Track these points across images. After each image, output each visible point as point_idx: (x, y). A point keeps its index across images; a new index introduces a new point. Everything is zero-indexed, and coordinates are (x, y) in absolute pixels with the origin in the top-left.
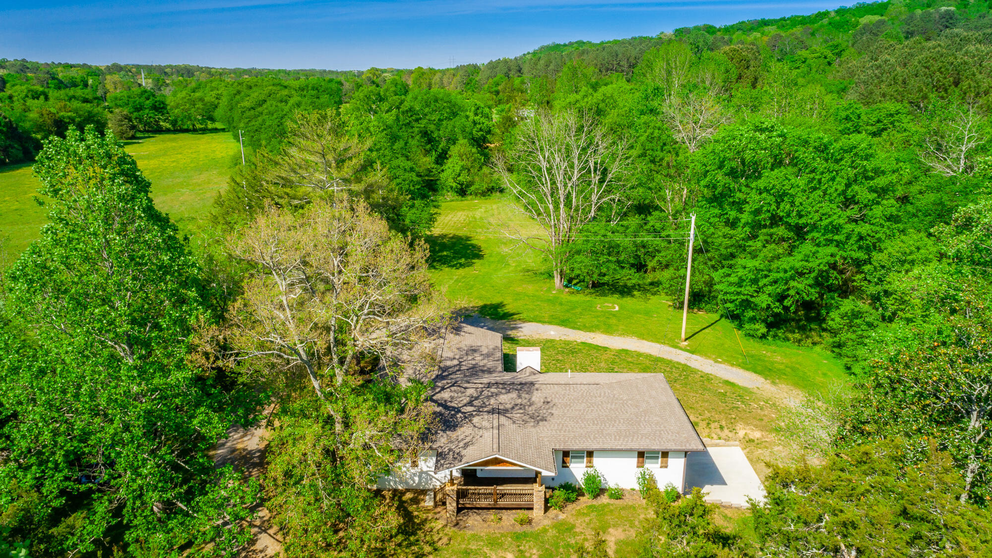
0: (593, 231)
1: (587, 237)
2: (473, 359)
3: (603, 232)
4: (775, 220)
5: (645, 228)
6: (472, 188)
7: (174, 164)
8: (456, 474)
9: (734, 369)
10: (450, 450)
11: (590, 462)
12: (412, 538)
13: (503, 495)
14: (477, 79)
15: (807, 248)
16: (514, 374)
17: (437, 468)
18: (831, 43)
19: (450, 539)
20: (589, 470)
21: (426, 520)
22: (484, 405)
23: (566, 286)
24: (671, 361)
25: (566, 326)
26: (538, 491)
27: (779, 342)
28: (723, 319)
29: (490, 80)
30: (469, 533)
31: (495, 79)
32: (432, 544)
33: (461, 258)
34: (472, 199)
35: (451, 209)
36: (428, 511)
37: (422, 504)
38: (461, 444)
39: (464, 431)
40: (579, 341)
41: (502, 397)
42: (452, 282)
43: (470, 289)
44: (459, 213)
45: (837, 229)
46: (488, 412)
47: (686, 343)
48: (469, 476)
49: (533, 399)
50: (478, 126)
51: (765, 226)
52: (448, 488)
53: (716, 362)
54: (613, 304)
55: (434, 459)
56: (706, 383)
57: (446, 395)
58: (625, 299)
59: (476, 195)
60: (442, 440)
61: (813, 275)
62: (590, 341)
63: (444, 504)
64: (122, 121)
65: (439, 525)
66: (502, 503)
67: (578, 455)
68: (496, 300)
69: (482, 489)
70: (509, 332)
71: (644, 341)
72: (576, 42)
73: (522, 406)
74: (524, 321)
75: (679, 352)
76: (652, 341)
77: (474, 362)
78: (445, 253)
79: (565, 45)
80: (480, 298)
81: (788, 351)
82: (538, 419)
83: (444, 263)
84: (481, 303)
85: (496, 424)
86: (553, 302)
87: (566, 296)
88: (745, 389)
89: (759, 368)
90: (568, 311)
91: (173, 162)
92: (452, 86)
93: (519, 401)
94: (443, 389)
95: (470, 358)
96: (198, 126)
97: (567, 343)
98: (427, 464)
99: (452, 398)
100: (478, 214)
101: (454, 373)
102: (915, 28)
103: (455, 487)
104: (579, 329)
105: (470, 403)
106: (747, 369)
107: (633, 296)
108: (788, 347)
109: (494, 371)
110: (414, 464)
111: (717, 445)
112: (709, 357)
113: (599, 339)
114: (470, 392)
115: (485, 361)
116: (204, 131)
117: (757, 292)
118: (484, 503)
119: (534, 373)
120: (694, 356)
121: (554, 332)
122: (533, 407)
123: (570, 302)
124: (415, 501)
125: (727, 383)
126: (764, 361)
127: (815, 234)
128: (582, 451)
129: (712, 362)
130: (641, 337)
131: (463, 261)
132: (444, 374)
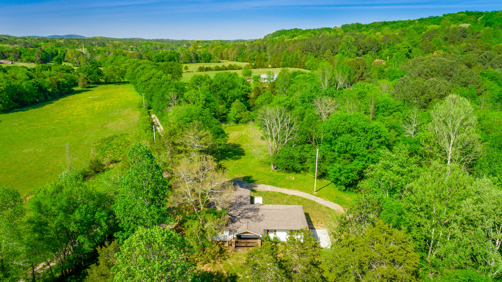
0: (285, 150)
1: (283, 152)
2: (240, 200)
3: (288, 151)
4: (346, 152)
5: (304, 150)
6: (241, 120)
7: (112, 104)
8: (235, 236)
9: (331, 203)
10: (233, 229)
11: (275, 233)
12: (222, 254)
13: (249, 243)
14: (244, 52)
15: (356, 161)
16: (253, 205)
17: (230, 235)
18: (411, 41)
19: (233, 255)
20: (275, 236)
21: (226, 250)
22: (243, 216)
23: (276, 169)
24: (309, 200)
25: (274, 186)
26: (259, 241)
27: (350, 193)
28: (332, 183)
29: (251, 53)
30: (239, 253)
31: (253, 53)
32: (228, 256)
33: (236, 155)
34: (241, 125)
35: (232, 130)
36: (227, 247)
37: (225, 245)
38: (237, 228)
39: (237, 224)
40: (278, 192)
41: (249, 213)
42: (233, 166)
43: (240, 169)
44: (236, 132)
45: (365, 156)
46: (245, 218)
47: (316, 193)
48: (239, 237)
49: (259, 214)
50: (244, 90)
51: (343, 153)
52: (233, 240)
53: (325, 200)
54: (292, 177)
55: (229, 232)
56: (320, 208)
57: (232, 212)
58: (297, 174)
59: (243, 123)
60: (231, 226)
61: (357, 171)
62: (282, 192)
63: (231, 245)
64: (84, 80)
65: (230, 251)
66: (248, 245)
67: (272, 231)
68: (249, 175)
69: (243, 241)
70: (254, 188)
71: (301, 192)
72: (294, 29)
73: (255, 216)
74: (259, 184)
75: (313, 196)
76: (304, 192)
77: (241, 201)
78: (230, 153)
79: (288, 31)
80: (243, 174)
81: (352, 196)
82: (260, 220)
83: (230, 158)
84: (244, 176)
85: (247, 222)
86: (271, 175)
87: (275, 173)
88: (333, 210)
89: (340, 202)
90: (275, 179)
91: (111, 103)
92: (232, 55)
93: (254, 215)
94: (231, 210)
95: (239, 199)
96: (117, 81)
97: (274, 192)
98: (226, 233)
99: (234, 213)
100: (244, 133)
101: (234, 205)
102: (449, 36)
103: (235, 240)
104: (279, 187)
105: (239, 215)
106: (336, 203)
107: (300, 173)
108: (352, 194)
109: (247, 204)
110: (222, 233)
111: (319, 229)
112: (323, 198)
113: (285, 191)
114: (239, 211)
115: (244, 201)
116: (120, 83)
117: (341, 175)
118: (243, 245)
119: (260, 205)
120: (318, 198)
121: (269, 188)
122: (259, 217)
123: (277, 176)
124: (223, 244)
125: (327, 208)
126: (342, 199)
127: (359, 157)
128: (273, 230)
129: (324, 200)
130: (301, 190)
131: (237, 156)
132: (232, 205)
